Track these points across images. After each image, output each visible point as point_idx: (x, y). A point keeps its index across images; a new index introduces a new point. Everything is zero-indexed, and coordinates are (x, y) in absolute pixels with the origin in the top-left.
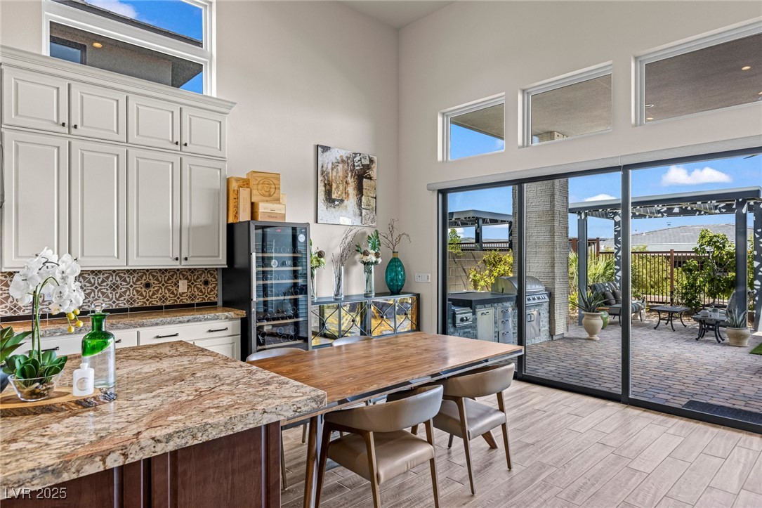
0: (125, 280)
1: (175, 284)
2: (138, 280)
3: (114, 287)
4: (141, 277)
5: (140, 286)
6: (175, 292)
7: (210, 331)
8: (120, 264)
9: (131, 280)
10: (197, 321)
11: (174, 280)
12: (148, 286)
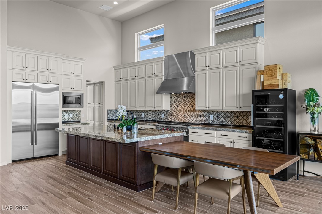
0: (230, 115)
1: (247, 118)
2: (234, 115)
3: (227, 117)
4: (235, 114)
5: (235, 117)
6: (247, 121)
7: (239, 137)
8: (220, 109)
9: (232, 115)
10: (234, 132)
11: (247, 116)
12: (238, 117)
